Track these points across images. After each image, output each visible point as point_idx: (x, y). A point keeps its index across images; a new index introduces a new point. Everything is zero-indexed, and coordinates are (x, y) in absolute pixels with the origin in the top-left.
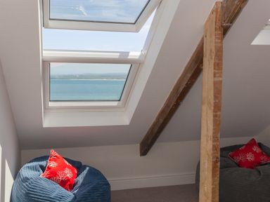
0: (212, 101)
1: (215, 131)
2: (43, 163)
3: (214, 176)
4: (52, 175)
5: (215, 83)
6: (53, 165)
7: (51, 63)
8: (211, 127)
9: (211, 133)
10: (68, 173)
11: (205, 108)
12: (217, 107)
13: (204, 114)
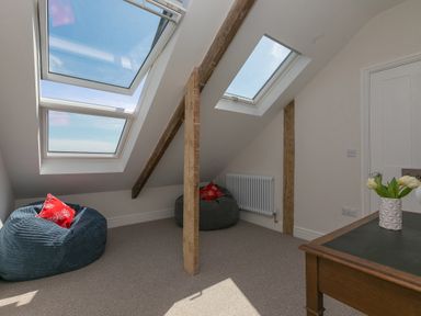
0: (193, 139)
1: (196, 162)
2: (39, 206)
3: (195, 197)
4: (49, 215)
5: (195, 126)
6: (49, 206)
7: (50, 112)
8: (192, 160)
9: (192, 165)
10: (66, 213)
11: (187, 147)
12: (197, 145)
13: (186, 152)
